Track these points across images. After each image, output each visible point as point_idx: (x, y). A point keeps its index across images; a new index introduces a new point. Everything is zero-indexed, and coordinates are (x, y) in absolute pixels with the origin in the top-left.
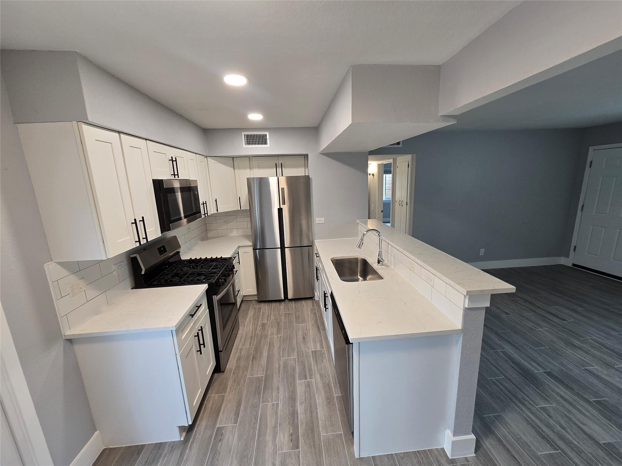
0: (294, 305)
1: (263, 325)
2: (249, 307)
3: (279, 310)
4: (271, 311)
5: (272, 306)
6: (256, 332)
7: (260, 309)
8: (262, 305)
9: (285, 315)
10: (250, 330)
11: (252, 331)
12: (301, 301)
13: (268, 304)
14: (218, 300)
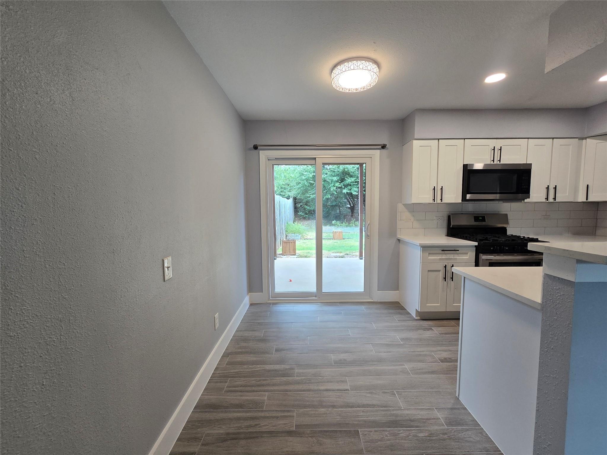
14: (484, 259)
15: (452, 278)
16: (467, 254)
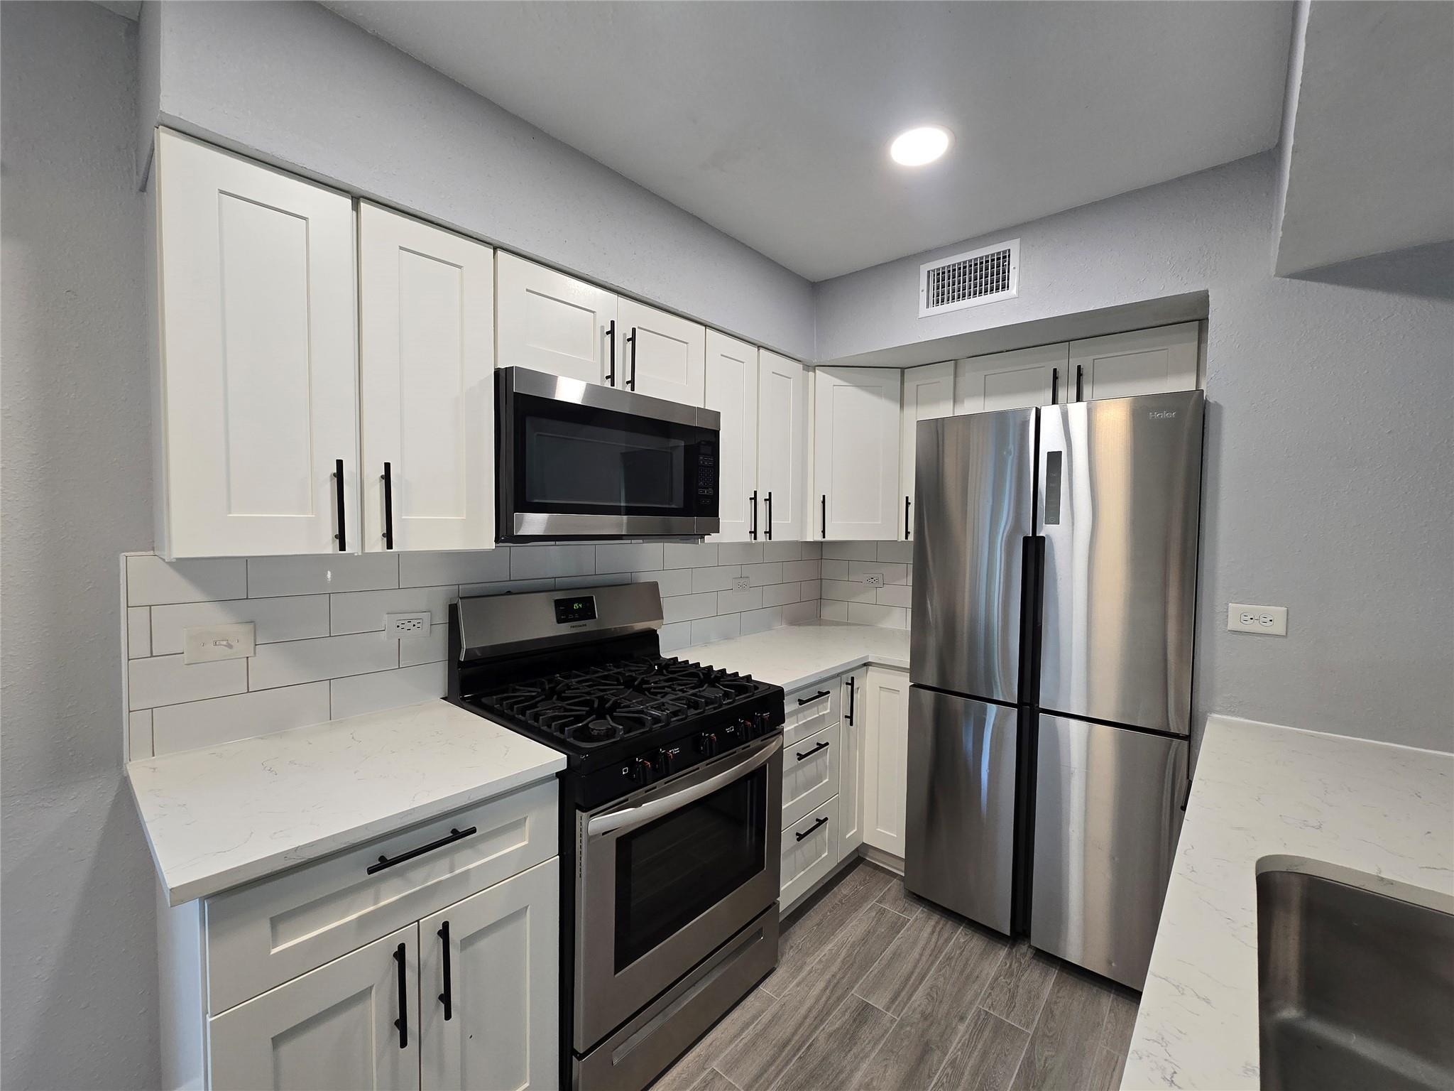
0: (1051, 993)
1: (863, 1013)
2: (865, 898)
3: (968, 977)
4: (932, 963)
5: (947, 941)
6: (816, 1028)
7: (896, 927)
8: (918, 914)
9: (982, 1020)
10: (801, 1002)
11: (805, 1017)
12: (1095, 989)
13: (937, 923)
14: (595, 836)
15: (446, 998)
16: (519, 824)
